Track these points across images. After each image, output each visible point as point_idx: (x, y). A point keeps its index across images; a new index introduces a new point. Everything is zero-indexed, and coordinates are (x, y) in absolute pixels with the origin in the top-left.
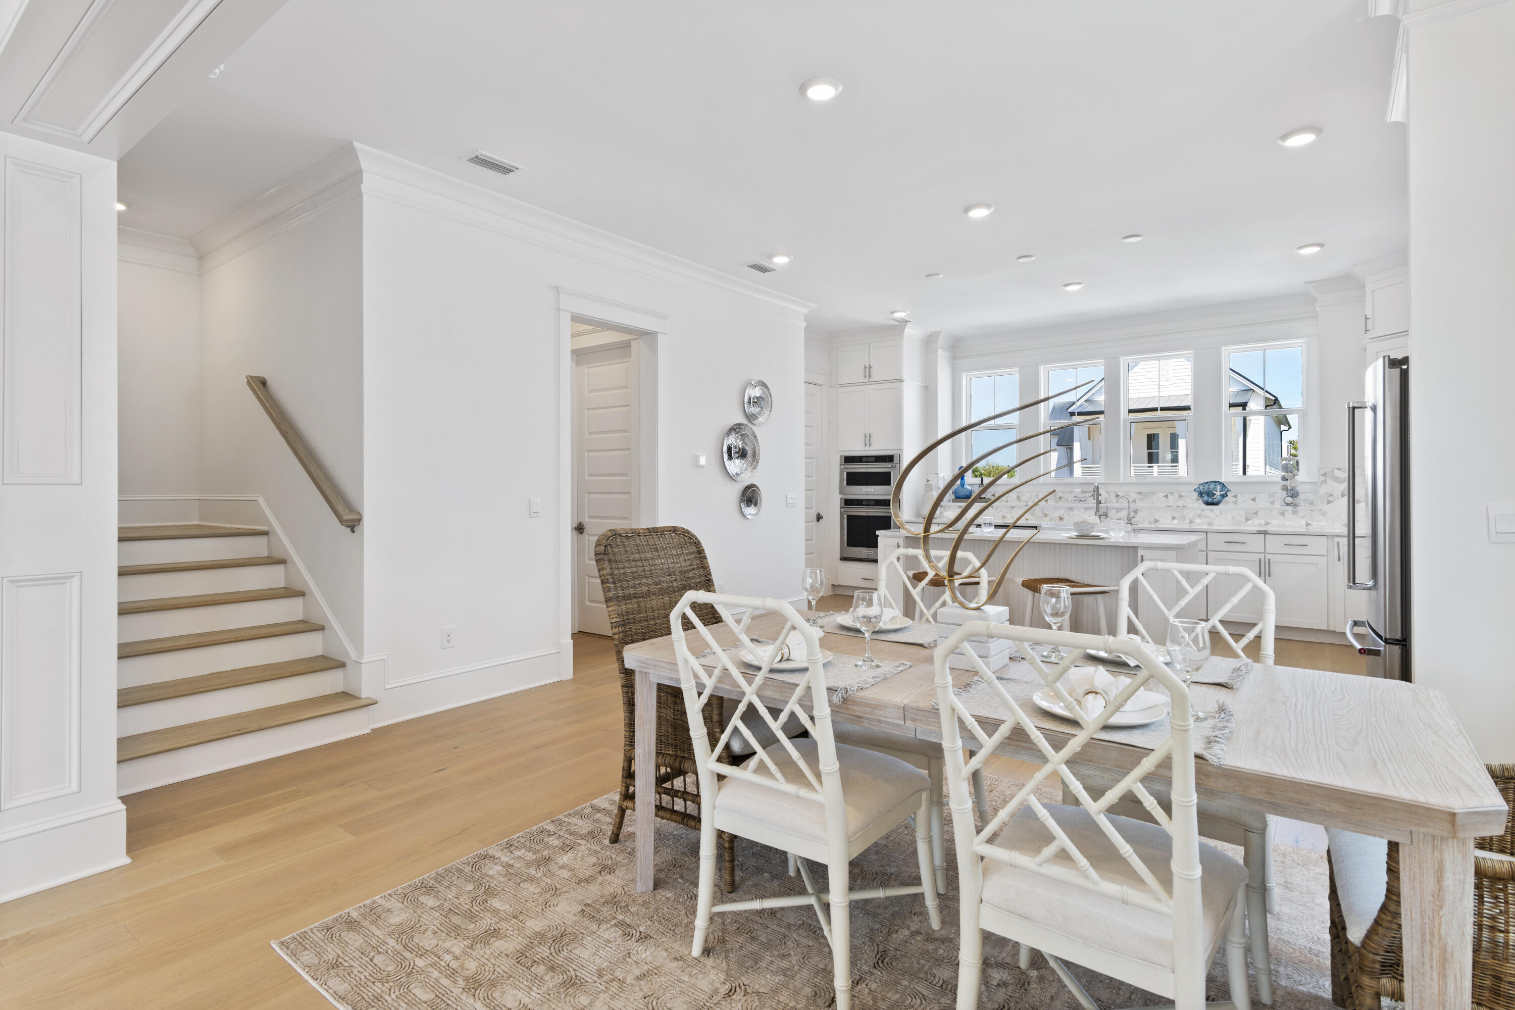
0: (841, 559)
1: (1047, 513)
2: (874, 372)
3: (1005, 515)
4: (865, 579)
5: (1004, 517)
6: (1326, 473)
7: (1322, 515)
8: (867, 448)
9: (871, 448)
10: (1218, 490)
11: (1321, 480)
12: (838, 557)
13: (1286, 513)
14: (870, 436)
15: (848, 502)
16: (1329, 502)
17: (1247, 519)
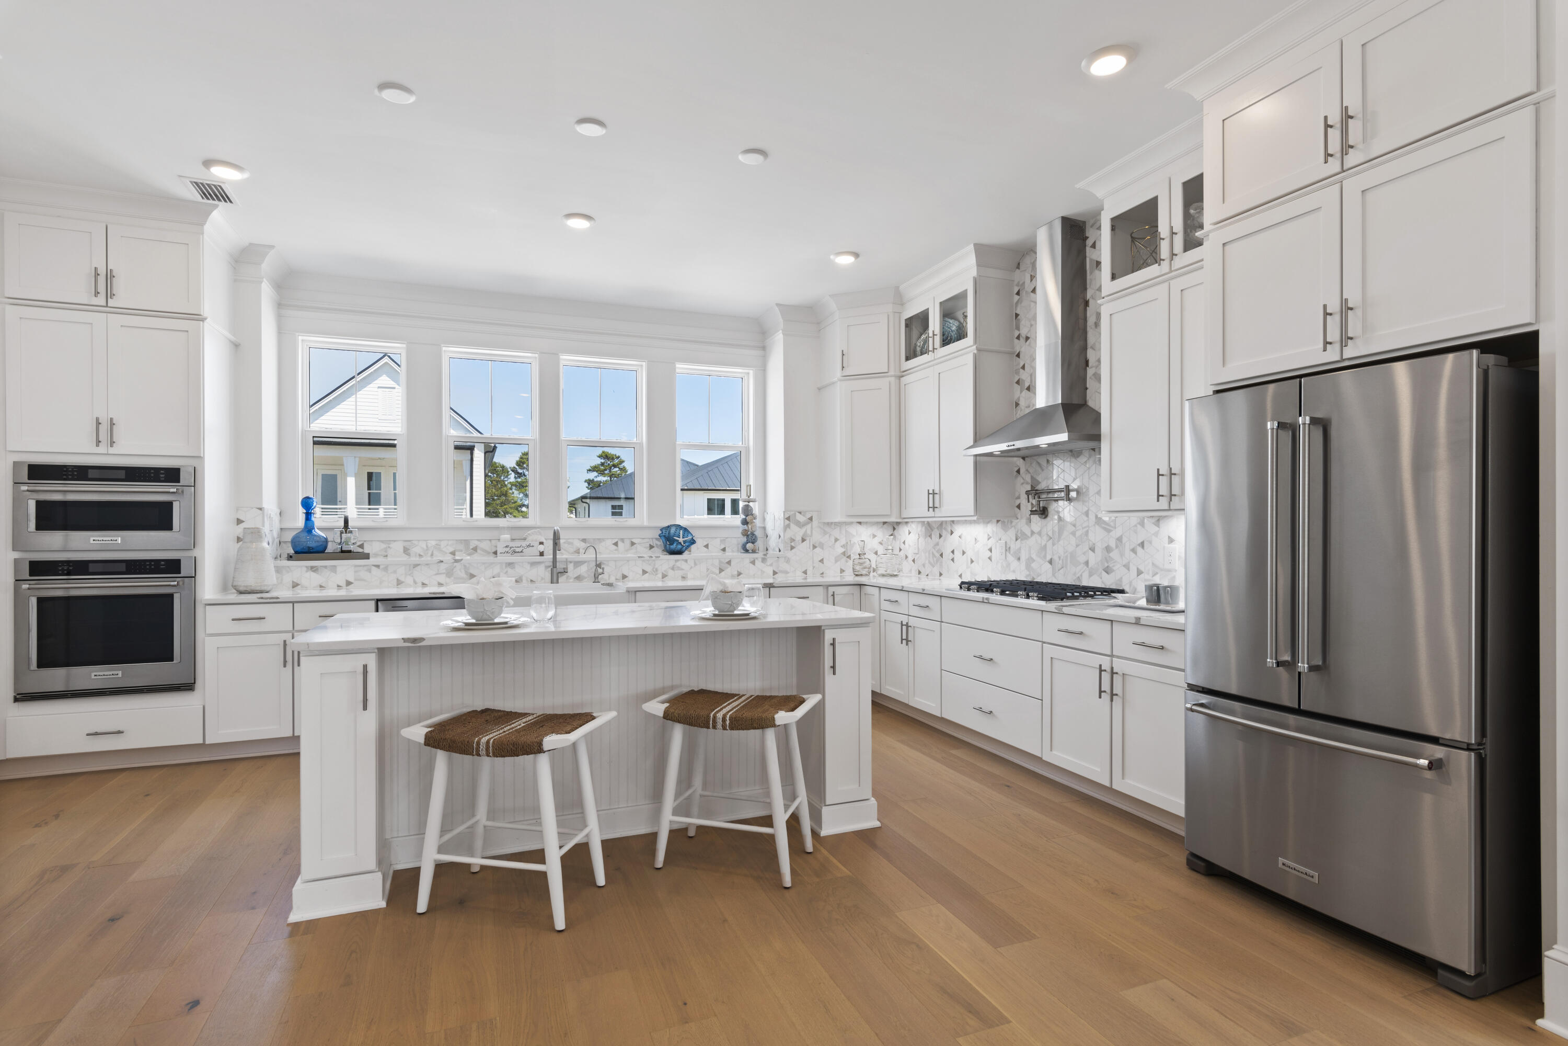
0: (16, 700)
1: (472, 571)
2: (120, 285)
3: (402, 579)
4: (96, 734)
5: (399, 583)
6: (789, 517)
7: (787, 562)
8: (102, 449)
9: (111, 451)
10: (681, 536)
11: (786, 524)
12: (11, 694)
13: (756, 561)
14: (112, 424)
15: (39, 569)
16: (792, 548)
17: (721, 570)
